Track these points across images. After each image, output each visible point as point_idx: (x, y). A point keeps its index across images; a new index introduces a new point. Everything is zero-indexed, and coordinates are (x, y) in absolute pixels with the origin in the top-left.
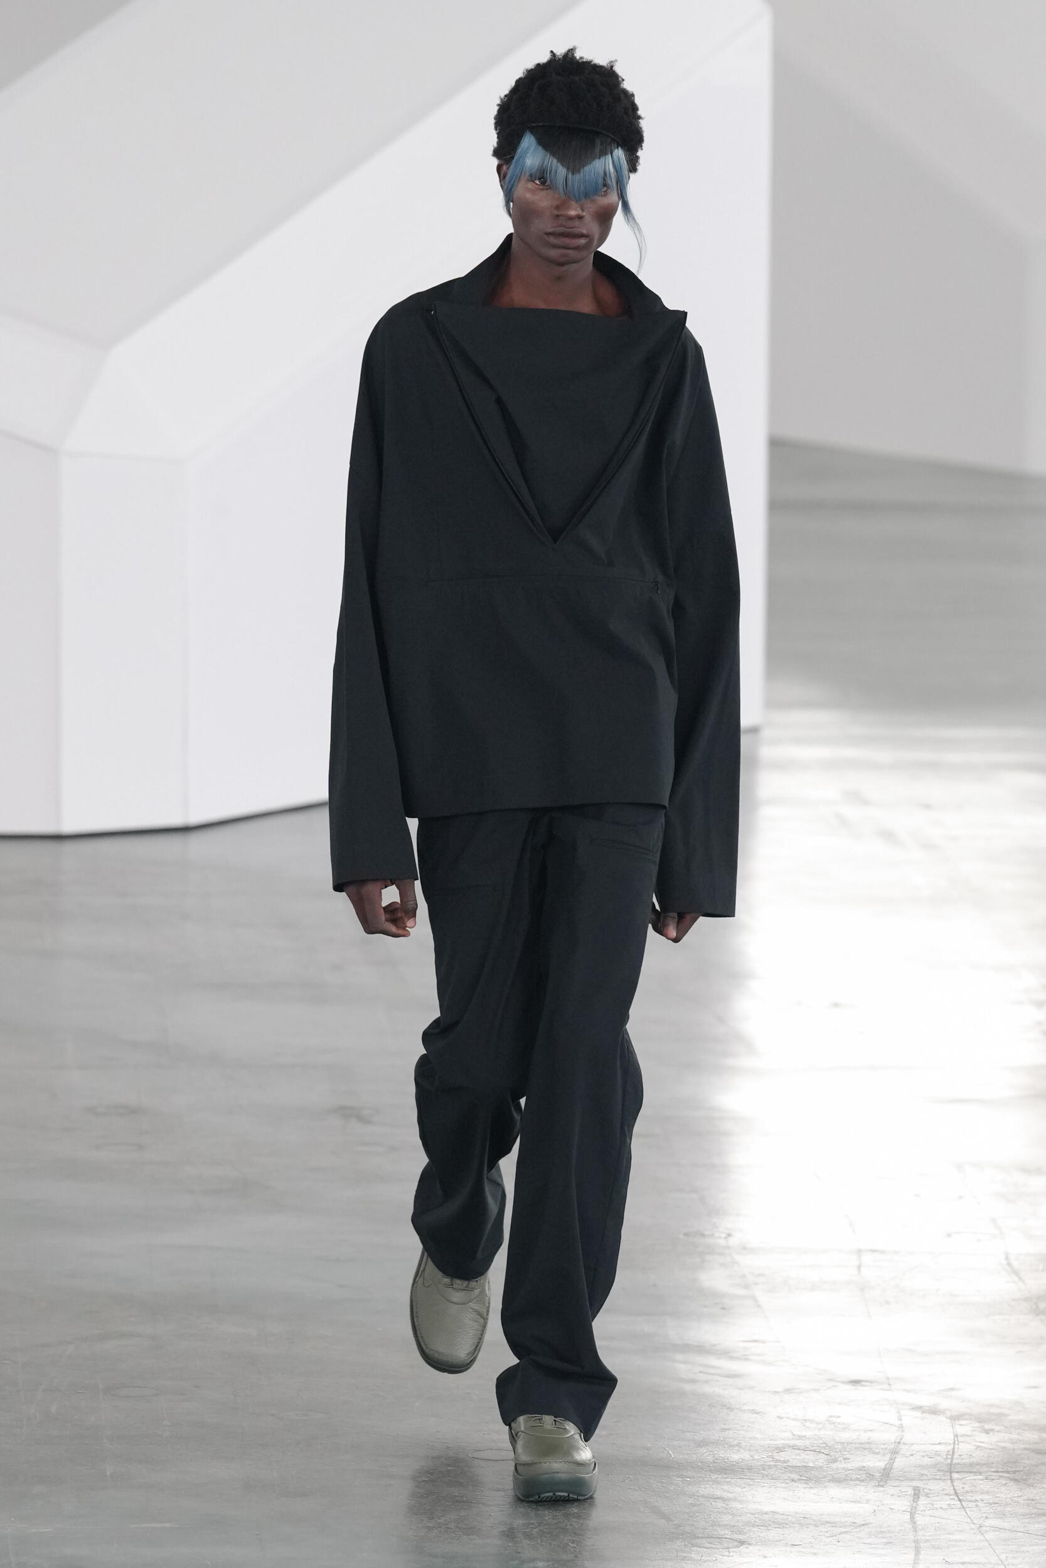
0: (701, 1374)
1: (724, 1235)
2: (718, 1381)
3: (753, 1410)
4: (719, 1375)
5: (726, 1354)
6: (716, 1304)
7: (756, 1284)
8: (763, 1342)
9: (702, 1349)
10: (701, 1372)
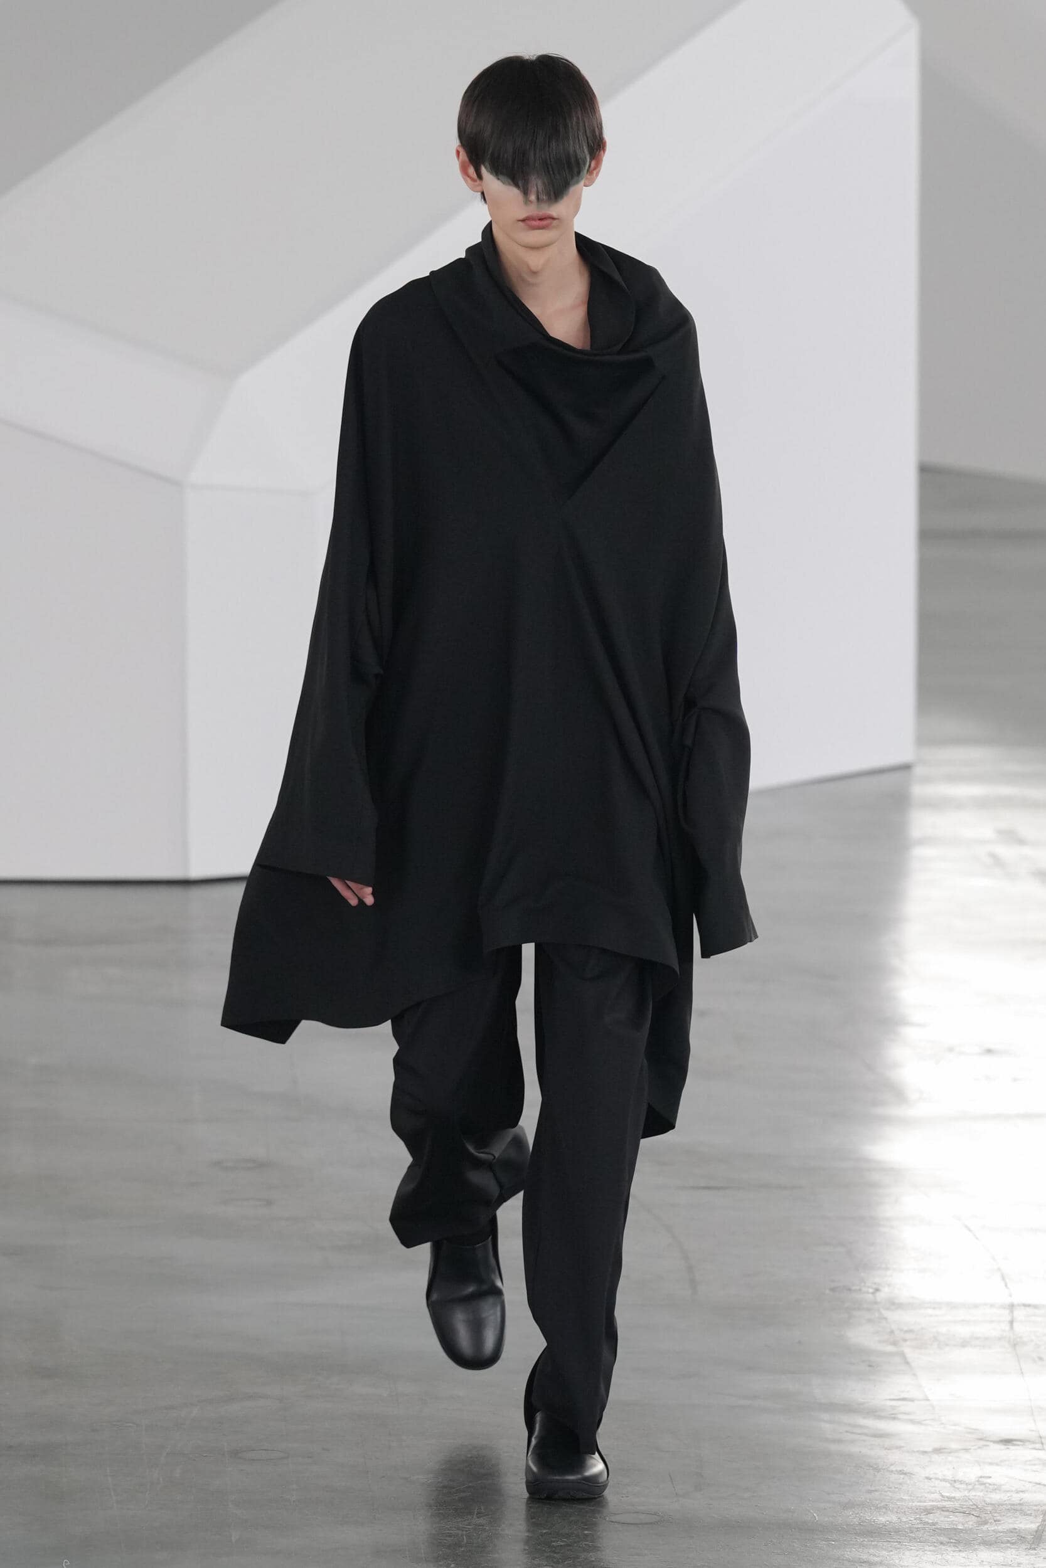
0: (849, 1434)
1: (871, 1290)
2: (864, 1441)
3: (900, 1471)
4: (866, 1435)
5: (874, 1413)
6: (863, 1361)
7: (905, 1340)
8: (912, 1400)
9: (849, 1408)
10: (847, 1432)
